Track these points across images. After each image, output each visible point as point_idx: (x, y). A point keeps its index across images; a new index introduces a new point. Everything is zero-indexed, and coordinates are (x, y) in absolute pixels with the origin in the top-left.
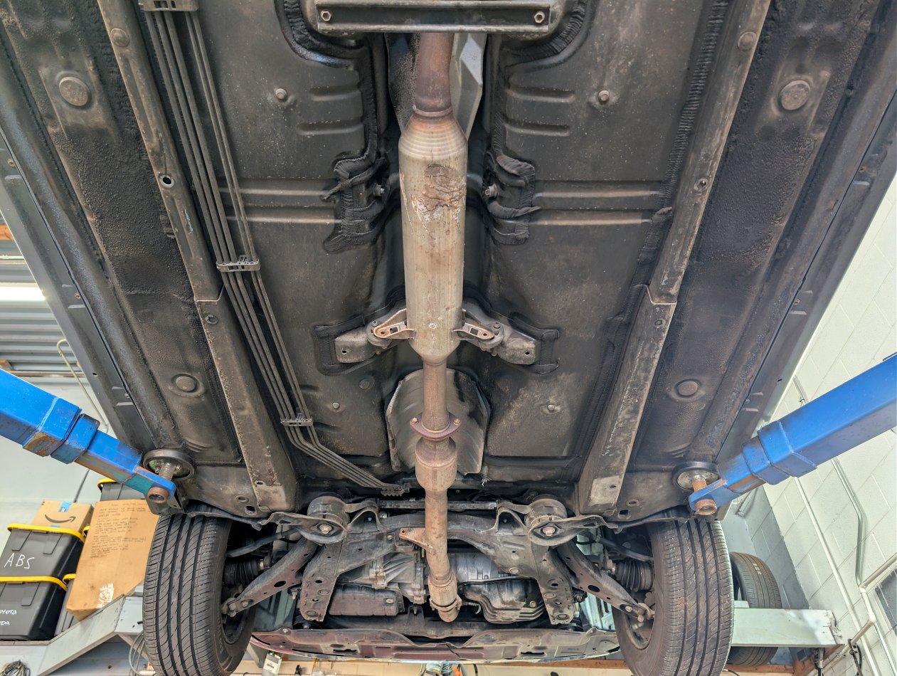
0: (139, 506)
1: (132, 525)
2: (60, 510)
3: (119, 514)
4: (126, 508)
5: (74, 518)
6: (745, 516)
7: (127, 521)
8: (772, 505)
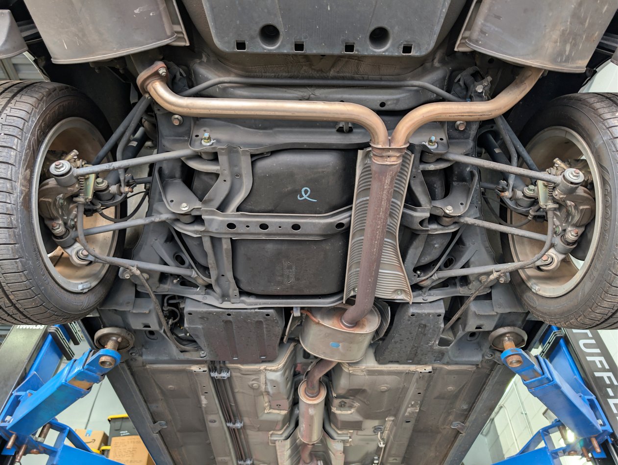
0: (137, 440)
1: (134, 452)
2: (86, 435)
3: (126, 446)
4: (130, 441)
5: (95, 440)
6: (486, 435)
7: (131, 450)
8: (499, 434)
